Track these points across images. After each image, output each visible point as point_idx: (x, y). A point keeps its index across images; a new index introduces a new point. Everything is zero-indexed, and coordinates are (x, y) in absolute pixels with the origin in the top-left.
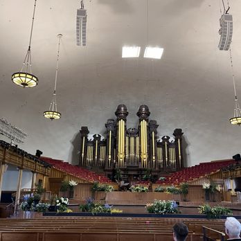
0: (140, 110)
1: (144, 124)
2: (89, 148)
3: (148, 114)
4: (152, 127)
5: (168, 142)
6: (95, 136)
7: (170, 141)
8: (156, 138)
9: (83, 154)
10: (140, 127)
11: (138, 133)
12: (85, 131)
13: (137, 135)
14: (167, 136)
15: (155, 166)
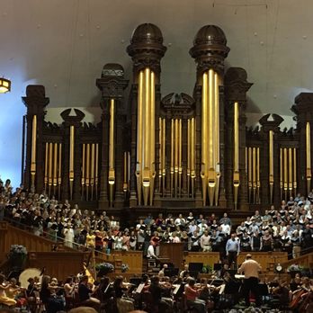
0: (200, 40)
1: (211, 82)
2: (49, 147)
3: (224, 53)
4: (234, 86)
5: (277, 131)
6: (65, 114)
7: (282, 127)
8: (242, 120)
9: (33, 168)
13: (191, 113)
14: (275, 116)
15: (239, 200)
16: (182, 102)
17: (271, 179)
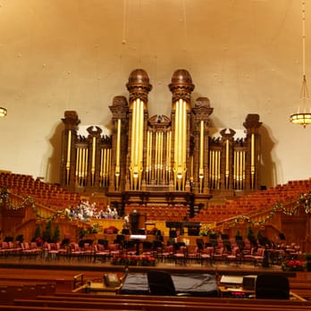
0: (175, 80)
1: (182, 108)
2: (79, 151)
3: (190, 87)
4: (200, 112)
5: (232, 140)
7: (235, 137)
8: (206, 133)
9: (68, 165)
10: (173, 113)
11: (170, 124)
12: (71, 120)
13: (169, 129)
14: (230, 130)
15: (203, 187)
16: (163, 121)
17: (227, 172)
